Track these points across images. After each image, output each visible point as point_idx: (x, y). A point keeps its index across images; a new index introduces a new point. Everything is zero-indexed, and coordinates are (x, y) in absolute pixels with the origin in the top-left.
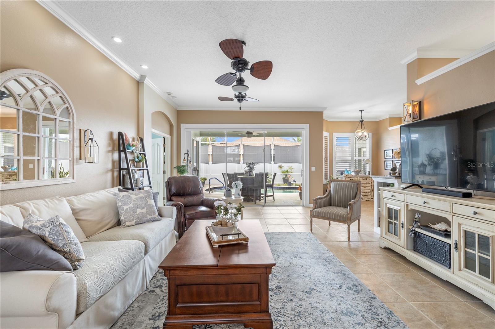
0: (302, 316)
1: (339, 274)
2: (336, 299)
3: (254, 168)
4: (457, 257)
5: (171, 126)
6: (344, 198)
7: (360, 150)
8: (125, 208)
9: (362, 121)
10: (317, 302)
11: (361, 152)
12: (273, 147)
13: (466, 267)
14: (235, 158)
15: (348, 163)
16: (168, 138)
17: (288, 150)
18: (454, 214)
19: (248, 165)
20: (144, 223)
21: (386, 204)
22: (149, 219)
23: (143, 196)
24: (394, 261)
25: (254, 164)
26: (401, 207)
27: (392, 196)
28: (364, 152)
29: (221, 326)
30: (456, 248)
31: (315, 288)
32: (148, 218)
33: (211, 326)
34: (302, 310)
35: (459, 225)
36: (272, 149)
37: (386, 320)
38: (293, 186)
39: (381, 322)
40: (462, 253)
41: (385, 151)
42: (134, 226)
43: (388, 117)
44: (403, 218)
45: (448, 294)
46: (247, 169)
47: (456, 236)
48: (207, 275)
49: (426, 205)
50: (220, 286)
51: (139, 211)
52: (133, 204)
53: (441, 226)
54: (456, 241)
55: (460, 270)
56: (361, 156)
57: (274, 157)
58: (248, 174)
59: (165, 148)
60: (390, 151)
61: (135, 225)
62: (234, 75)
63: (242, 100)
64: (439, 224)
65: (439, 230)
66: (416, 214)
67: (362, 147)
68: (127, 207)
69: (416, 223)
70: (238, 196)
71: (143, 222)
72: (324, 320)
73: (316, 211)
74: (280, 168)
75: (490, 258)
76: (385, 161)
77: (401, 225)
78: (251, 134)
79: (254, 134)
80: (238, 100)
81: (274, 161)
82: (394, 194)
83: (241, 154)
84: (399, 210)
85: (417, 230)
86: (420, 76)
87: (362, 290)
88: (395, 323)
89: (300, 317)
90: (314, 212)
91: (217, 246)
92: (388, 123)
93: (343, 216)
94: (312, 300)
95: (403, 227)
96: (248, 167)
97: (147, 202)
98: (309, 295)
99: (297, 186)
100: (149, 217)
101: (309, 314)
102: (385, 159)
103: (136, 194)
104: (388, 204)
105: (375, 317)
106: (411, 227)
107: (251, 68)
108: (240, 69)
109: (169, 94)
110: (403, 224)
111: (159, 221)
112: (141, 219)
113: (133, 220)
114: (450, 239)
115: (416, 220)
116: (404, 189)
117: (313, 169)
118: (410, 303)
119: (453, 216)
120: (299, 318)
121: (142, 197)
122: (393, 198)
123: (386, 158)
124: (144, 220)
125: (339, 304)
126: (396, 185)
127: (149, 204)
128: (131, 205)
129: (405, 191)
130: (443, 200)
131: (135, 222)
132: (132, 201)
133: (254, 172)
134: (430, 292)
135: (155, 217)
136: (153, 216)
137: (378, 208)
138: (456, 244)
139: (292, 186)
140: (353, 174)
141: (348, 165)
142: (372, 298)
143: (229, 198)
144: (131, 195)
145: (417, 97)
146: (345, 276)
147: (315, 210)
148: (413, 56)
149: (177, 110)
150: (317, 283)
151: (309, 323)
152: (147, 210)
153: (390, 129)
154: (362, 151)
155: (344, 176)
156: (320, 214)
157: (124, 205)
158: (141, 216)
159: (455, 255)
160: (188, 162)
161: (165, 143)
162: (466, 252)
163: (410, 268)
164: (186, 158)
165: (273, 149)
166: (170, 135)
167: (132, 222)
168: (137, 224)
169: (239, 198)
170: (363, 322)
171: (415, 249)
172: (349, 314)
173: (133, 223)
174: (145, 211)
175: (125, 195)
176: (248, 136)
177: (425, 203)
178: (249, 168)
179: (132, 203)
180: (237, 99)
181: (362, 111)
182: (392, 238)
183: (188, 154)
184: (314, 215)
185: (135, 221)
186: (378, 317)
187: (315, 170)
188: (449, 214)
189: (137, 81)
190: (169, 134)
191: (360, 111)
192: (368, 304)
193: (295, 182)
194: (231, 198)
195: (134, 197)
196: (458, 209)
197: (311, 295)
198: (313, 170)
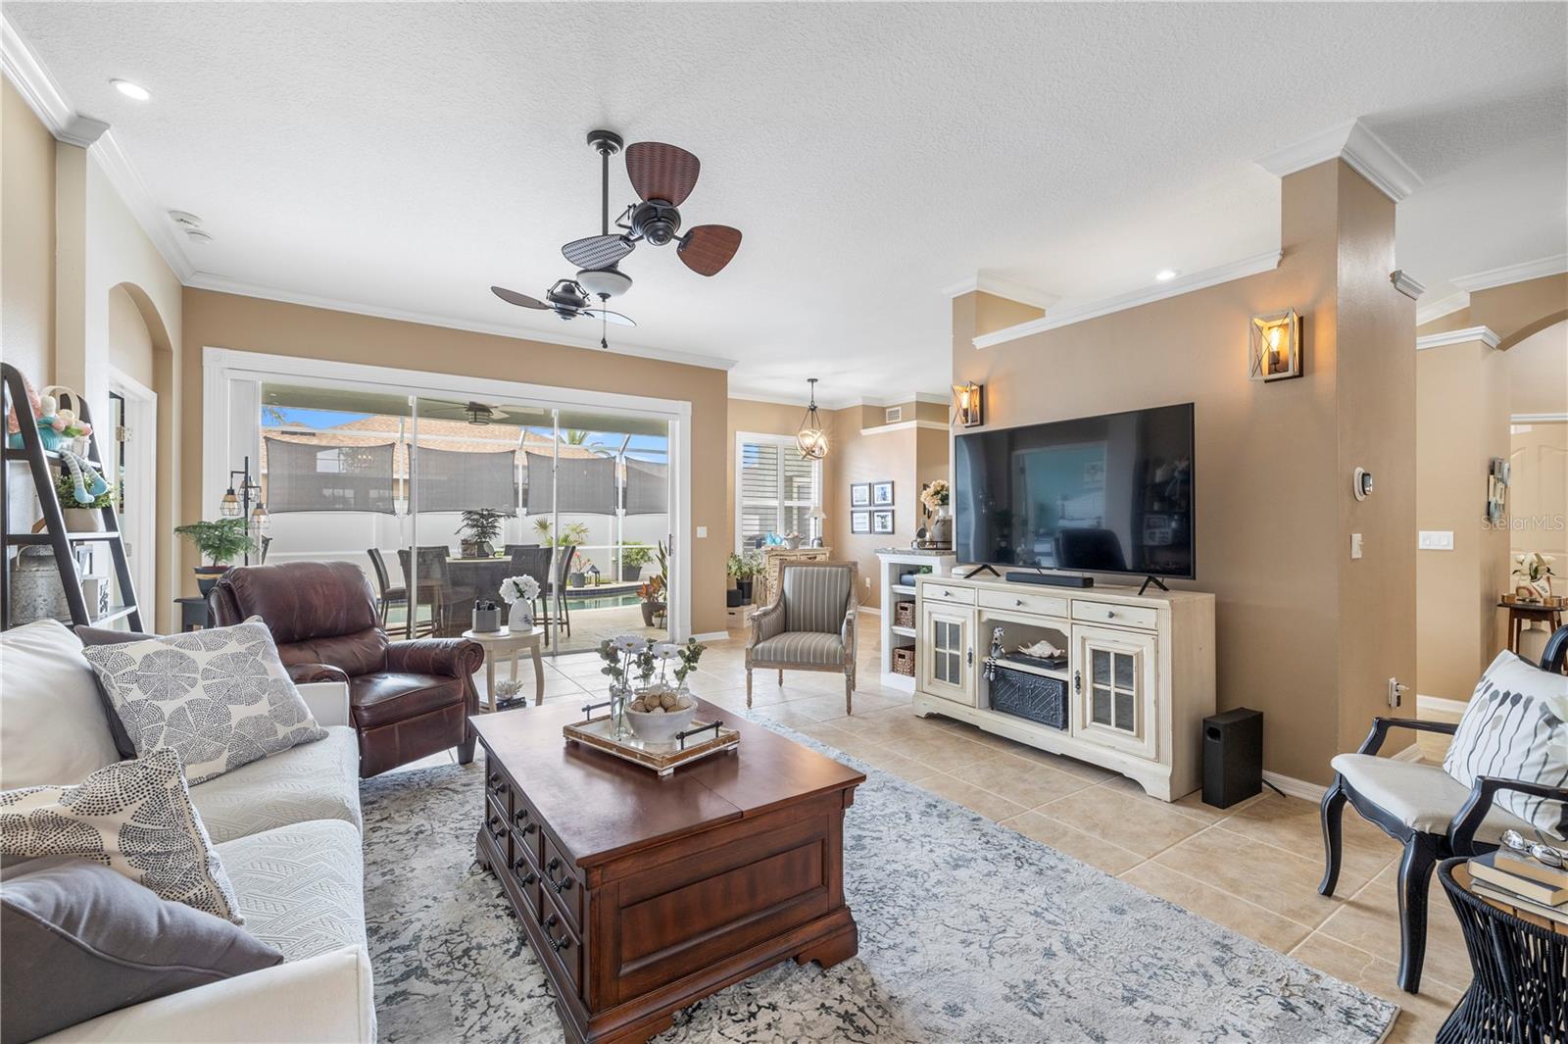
0: (883, 899)
1: (885, 791)
2: (916, 842)
3: (497, 530)
4: (1080, 704)
5: (159, 350)
6: (820, 609)
7: (789, 480)
8: (168, 707)
9: (813, 409)
10: (888, 861)
11: (791, 486)
12: (521, 460)
13: (1095, 719)
14: (368, 493)
15: (757, 517)
16: (142, 401)
17: (585, 472)
18: (1075, 621)
19: (474, 520)
20: (263, 757)
21: (930, 613)
22: (284, 738)
23: (242, 649)
24: (958, 739)
25: (493, 516)
26: (965, 617)
27: (947, 594)
28: (799, 487)
29: (723, 992)
30: (1078, 685)
31: (864, 833)
32: (280, 736)
33: (700, 1004)
34: (874, 888)
35: (1084, 639)
36: (517, 467)
37: (1023, 851)
38: (591, 587)
39: (1018, 858)
40: (1089, 695)
41: (852, 486)
42: (223, 778)
43: (860, 402)
44: (971, 640)
45: (1071, 777)
46: (469, 533)
47: (1079, 662)
48: (710, 849)
49: (1020, 608)
50: (735, 873)
51: (238, 712)
52: (206, 689)
53: (1042, 649)
54: (1077, 672)
55: (1084, 727)
56: (791, 498)
57: (526, 492)
58: (475, 551)
59: (122, 444)
60: (886, 485)
61: (228, 772)
62: (630, 244)
63: (572, 314)
64: (1038, 645)
65: (1041, 657)
66: (996, 630)
67: (796, 473)
68: (180, 702)
69: (996, 648)
70: (523, 626)
71: (258, 755)
72: (928, 890)
73: (763, 650)
74: (541, 531)
75: (1134, 694)
76: (852, 512)
77: (967, 658)
78: (487, 414)
79: (496, 415)
80: (559, 308)
81: (525, 504)
82: (949, 589)
83: (398, 480)
84: (963, 624)
85: (1000, 663)
86: (980, 331)
87: (948, 810)
88: (1039, 852)
89: (881, 901)
90: (757, 650)
91: (672, 771)
92: (859, 418)
93: (836, 652)
94: (879, 862)
95: (970, 661)
96: (473, 526)
97: (265, 672)
98: (863, 853)
99: (602, 587)
100: (283, 731)
101: (894, 890)
102: (853, 506)
103: (205, 643)
104: (936, 613)
105: (1004, 852)
106: (986, 660)
107: (685, 237)
108: (661, 233)
109: (183, 219)
110: (970, 654)
111: (318, 743)
112: (251, 743)
113: (220, 752)
114: (1067, 671)
115: (996, 642)
116: (968, 577)
117: (702, 532)
118: (1033, 811)
119: (1072, 624)
120: (881, 905)
121: (235, 656)
122: (948, 598)
123: (855, 503)
124: (260, 746)
125: (931, 851)
126: (937, 569)
127: (275, 681)
128: (197, 693)
129: (974, 580)
130: (1054, 596)
131: (229, 762)
132: (199, 676)
133: (497, 544)
134: (1048, 782)
135: (306, 729)
136: (297, 726)
137: (890, 626)
138: (1078, 679)
139: (586, 588)
140: (786, 545)
141: (757, 522)
142: (974, 820)
143: (493, 634)
144: (187, 652)
145: (978, 375)
146: (899, 792)
147: (760, 646)
148: (968, 285)
149: (184, 288)
150: (859, 820)
151: (908, 907)
152: (271, 704)
153: (865, 432)
154: (795, 485)
155: (767, 552)
156: (775, 654)
157: (161, 694)
158: (249, 732)
159: (1075, 699)
160: (246, 507)
161: (122, 424)
162: (1095, 691)
163: (992, 746)
164: (239, 491)
165: (524, 467)
166: (155, 389)
167: (216, 761)
168: (237, 765)
169: (528, 634)
170: (993, 868)
171: (994, 704)
172: (960, 863)
173: (220, 764)
174: (262, 708)
175: (158, 654)
176: (475, 421)
177: (1019, 603)
178: (475, 529)
179: (201, 683)
180: (559, 305)
181: (813, 381)
182: (946, 688)
183: (246, 473)
184: (757, 660)
185: (226, 754)
186: (1007, 851)
187: (706, 536)
188: (1064, 622)
189: (50, 134)
190: (151, 385)
191: (809, 380)
192: (977, 834)
193: (597, 572)
194: (496, 634)
195: (202, 658)
196: (1081, 610)
197: (866, 851)
198: (702, 536)
